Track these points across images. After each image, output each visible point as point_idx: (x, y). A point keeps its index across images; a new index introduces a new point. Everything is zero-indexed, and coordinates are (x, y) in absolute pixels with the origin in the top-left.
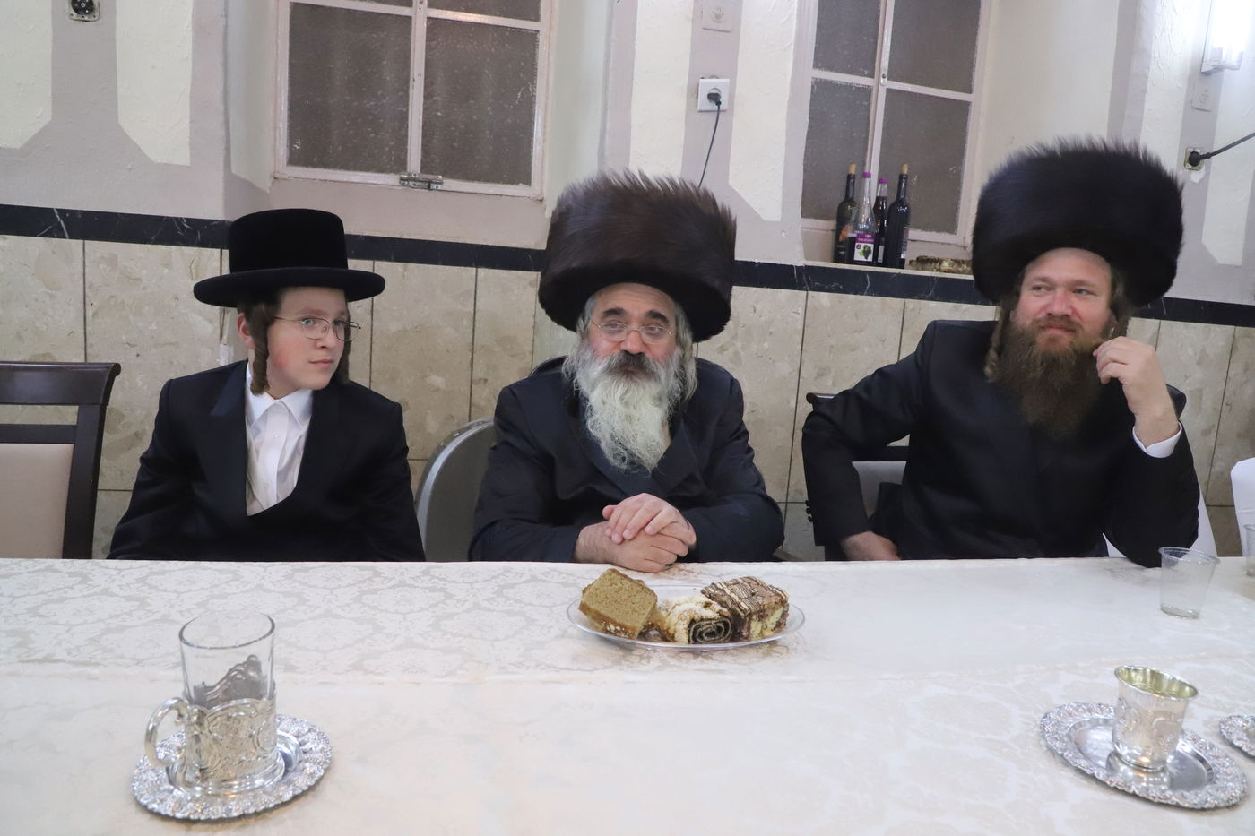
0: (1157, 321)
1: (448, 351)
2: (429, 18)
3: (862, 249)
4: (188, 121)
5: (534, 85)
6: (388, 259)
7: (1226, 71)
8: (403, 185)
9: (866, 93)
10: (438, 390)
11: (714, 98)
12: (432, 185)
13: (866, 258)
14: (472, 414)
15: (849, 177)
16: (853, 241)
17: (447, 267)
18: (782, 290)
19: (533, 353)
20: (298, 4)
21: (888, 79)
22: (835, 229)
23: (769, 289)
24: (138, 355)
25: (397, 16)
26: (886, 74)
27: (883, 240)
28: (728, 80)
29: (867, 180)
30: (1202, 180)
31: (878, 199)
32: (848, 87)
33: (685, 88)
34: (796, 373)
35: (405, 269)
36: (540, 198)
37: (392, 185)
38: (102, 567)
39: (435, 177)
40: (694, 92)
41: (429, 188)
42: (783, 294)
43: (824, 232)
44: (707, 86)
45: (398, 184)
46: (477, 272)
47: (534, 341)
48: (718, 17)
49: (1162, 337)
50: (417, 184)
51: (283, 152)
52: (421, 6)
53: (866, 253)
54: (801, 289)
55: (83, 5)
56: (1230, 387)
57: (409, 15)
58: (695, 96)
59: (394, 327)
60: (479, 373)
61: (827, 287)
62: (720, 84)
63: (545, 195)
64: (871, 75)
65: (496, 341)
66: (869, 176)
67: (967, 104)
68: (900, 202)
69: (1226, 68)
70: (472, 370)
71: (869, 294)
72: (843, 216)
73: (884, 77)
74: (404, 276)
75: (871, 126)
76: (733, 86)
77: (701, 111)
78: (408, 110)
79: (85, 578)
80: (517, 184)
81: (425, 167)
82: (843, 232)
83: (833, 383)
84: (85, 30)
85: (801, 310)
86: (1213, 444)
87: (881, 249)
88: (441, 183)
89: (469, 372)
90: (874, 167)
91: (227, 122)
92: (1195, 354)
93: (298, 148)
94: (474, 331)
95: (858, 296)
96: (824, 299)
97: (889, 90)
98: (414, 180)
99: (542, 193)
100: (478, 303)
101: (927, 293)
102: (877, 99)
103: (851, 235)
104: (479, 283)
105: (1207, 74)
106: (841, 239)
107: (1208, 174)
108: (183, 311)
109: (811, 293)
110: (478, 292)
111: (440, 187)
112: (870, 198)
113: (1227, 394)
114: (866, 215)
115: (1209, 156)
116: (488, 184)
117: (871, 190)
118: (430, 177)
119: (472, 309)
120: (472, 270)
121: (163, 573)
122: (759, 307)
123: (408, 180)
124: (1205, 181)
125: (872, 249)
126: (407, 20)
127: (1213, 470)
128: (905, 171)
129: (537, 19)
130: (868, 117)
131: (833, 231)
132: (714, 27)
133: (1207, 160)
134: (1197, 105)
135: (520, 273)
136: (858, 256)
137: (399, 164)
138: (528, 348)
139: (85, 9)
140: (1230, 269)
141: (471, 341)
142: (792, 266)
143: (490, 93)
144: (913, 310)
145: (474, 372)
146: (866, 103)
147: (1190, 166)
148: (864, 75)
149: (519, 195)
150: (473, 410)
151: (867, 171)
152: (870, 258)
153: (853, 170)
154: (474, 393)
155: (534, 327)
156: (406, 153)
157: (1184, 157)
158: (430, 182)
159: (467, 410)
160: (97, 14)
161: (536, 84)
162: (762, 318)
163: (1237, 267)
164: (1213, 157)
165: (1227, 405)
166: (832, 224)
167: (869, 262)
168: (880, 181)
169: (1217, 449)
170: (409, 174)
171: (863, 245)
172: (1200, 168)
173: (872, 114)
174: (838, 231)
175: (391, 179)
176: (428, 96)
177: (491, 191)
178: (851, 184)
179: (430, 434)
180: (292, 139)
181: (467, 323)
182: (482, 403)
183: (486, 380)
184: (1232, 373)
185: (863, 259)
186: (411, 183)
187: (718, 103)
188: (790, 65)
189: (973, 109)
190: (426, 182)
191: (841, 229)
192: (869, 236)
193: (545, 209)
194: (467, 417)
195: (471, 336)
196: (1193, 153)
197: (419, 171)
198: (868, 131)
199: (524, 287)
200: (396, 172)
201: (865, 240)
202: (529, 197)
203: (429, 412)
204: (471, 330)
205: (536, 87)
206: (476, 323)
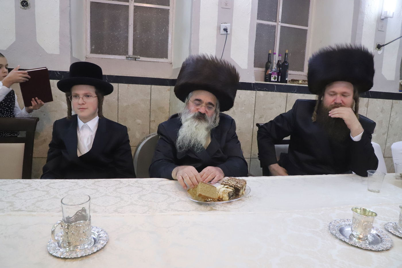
0: (368, 98)
1: (142, 112)
2: (134, 6)
4: (59, 40)
5: (168, 27)
6: (123, 83)
7: (389, 18)
8: (127, 59)
9: (274, 27)
10: (139, 124)
11: (226, 30)
13: (275, 80)
14: (150, 132)
15: (269, 54)
16: (270, 75)
17: (142, 85)
18: (248, 91)
19: (169, 112)
20: (92, 2)
21: (281, 23)
22: (265, 71)
23: (244, 90)
24: (44, 115)
25: (124, 5)
26: (280, 21)
27: (280, 74)
28: (230, 24)
29: (275, 55)
30: (381, 53)
31: (278, 61)
32: (268, 25)
33: (216, 27)
34: (253, 117)
35: (128, 86)
38: (35, 182)
40: (219, 28)
41: (135, 60)
42: (249, 92)
43: (261, 72)
44: (223, 26)
45: (125, 59)
47: (169, 108)
48: (226, 4)
49: (369, 104)
50: (132, 59)
51: (89, 49)
52: (132, 2)
53: (275, 78)
54: (254, 90)
55: (25, 4)
56: (391, 119)
57: (128, 5)
58: (219, 29)
59: (125, 104)
60: (152, 119)
61: (262, 89)
62: (228, 25)
63: (172, 62)
64: (276, 22)
65: (158, 108)
66: (275, 54)
67: (306, 30)
68: (285, 62)
69: (389, 17)
71: (276, 92)
72: (267, 67)
73: (280, 22)
74: (128, 88)
75: (276, 37)
76: (231, 26)
77: (221, 34)
78: (128, 35)
79: (30, 185)
80: (164, 58)
81: (134, 53)
83: (265, 120)
84: (25, 12)
85: (254, 97)
86: (386, 138)
87: (280, 77)
88: (139, 58)
89: (149, 118)
90: (277, 51)
91: (71, 40)
92: (380, 109)
93: (93, 48)
94: (150, 106)
95: (272, 92)
96: (261, 93)
97: (281, 26)
98: (131, 57)
100: (151, 96)
101: (294, 91)
102: (277, 29)
103: (270, 73)
104: (152, 90)
105: (383, 19)
106: (267, 74)
107: (383, 51)
108: (59, 101)
109: (257, 91)
110: (152, 93)
111: (139, 60)
112: (276, 61)
113: (390, 122)
114: (275, 67)
115: (383, 46)
116: (154, 59)
117: (276, 58)
118: (136, 56)
119: (150, 98)
120: (150, 86)
121: (54, 183)
122: (241, 96)
123: (129, 57)
124: (382, 53)
125: (277, 77)
126: (128, 7)
127: (386, 146)
128: (287, 52)
129: (169, 5)
130: (275, 35)
131: (264, 71)
132: (225, 8)
133: (383, 47)
134: (380, 29)
135: (165, 87)
136: (272, 79)
137: (126, 53)
138: (168, 110)
139: (25, 5)
140: (391, 82)
141: (149, 109)
142: (251, 83)
143: (154, 29)
144: (290, 96)
146: (274, 31)
147: (378, 49)
148: (273, 21)
149: (164, 62)
150: (150, 130)
151: (275, 52)
152: (276, 80)
153: (270, 52)
154: (151, 125)
155: (170, 104)
156: (128, 49)
157: (375, 46)
158: (136, 58)
159: (149, 130)
160: (29, 7)
162: (242, 100)
163: (393, 81)
164: (385, 46)
165: (390, 125)
166: (264, 69)
168: (279, 55)
169: (387, 139)
170: (129, 56)
171: (274, 76)
172: (381, 50)
173: (276, 34)
174: (266, 71)
175: (123, 57)
176: (135, 30)
177: (155, 61)
178: (270, 57)
179: (137, 138)
180: (91, 45)
181: (148, 103)
182: (153, 128)
184: (392, 115)
185: (274, 80)
186: (130, 59)
187: (227, 32)
188: (249, 19)
189: (308, 32)
190: (134, 58)
191: (267, 71)
192: (275, 73)
193: (172, 66)
194: (149, 133)
195: (150, 107)
196: (379, 45)
197: (132, 55)
198: (275, 39)
199: (166, 91)
200: (125, 55)
201: (275, 74)
202: (167, 62)
203: (137, 131)
204: (150, 105)
205: (169, 27)
206: (151, 103)
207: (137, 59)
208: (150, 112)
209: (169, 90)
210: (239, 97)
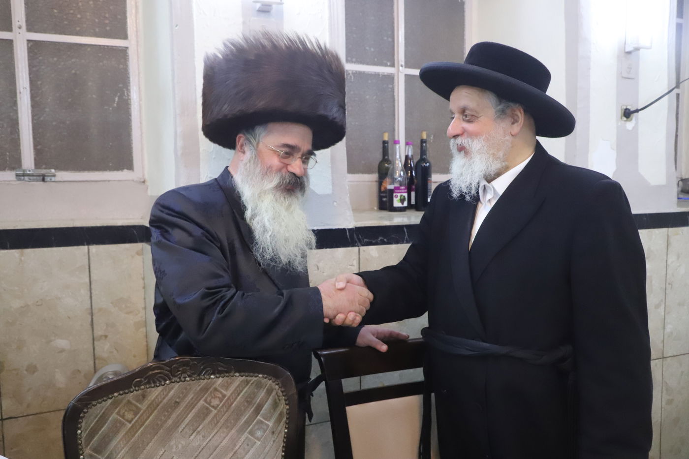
1: (69, 317)
2: (29, 41)
3: (399, 198)
5: (128, 90)
7: (641, 50)
8: (20, 180)
9: (390, 78)
10: (63, 350)
12: (46, 178)
13: (403, 204)
14: (96, 366)
15: (384, 142)
16: (391, 192)
17: (61, 249)
18: (339, 249)
19: (145, 308)
21: (406, 67)
22: (378, 180)
23: (328, 249)
26: (403, 64)
27: (414, 187)
29: (397, 146)
30: (634, 128)
31: (407, 157)
32: (376, 75)
35: (22, 255)
36: (142, 180)
37: (9, 181)
39: (48, 171)
41: (43, 180)
42: (340, 252)
43: (370, 183)
45: (15, 179)
46: (89, 250)
47: (145, 299)
50: (31, 178)
52: (20, 31)
53: (402, 201)
54: (353, 246)
56: (670, 272)
57: (10, 38)
59: (16, 304)
60: (98, 332)
61: (374, 242)
63: (146, 177)
64: (393, 65)
65: (112, 303)
66: (396, 142)
68: (422, 160)
69: (643, 48)
70: (93, 330)
71: (408, 242)
72: (384, 173)
73: (402, 66)
74: (21, 260)
75: (396, 102)
78: (18, 117)
80: (121, 170)
81: (38, 164)
82: (383, 184)
85: (356, 262)
86: (663, 314)
87: (413, 194)
88: (54, 176)
89: (90, 332)
90: (401, 135)
94: (91, 297)
95: (399, 245)
96: (373, 251)
97: (406, 76)
98: (29, 175)
99: (144, 175)
100: (92, 275)
102: (398, 82)
103: (391, 187)
104: (92, 258)
105: (629, 53)
106: (383, 189)
107: (637, 123)
109: (362, 248)
110: (91, 265)
111: (53, 179)
112: (401, 161)
113: (668, 277)
114: (399, 173)
115: (637, 111)
116: (97, 173)
117: (401, 152)
118: (43, 171)
119: (87, 280)
120: (84, 248)
122: (321, 265)
123: (24, 175)
124: (636, 128)
125: (406, 197)
126: (10, 43)
127: (665, 332)
128: (425, 137)
129: (125, 37)
130: (393, 96)
131: (376, 181)
133: (635, 114)
134: (625, 75)
135: (128, 245)
136: (397, 203)
137: (14, 163)
138: (141, 304)
140: (659, 188)
141: (89, 306)
142: (344, 230)
145: (95, 331)
146: (391, 86)
147: (625, 119)
148: (386, 65)
149: (124, 179)
150: (97, 362)
151: (396, 139)
152: (406, 204)
153: (386, 138)
154: (96, 348)
155: (144, 288)
156: (21, 153)
157: (620, 113)
158: (44, 176)
159: (92, 363)
161: (130, 90)
162: (325, 274)
163: (664, 186)
164: (640, 112)
165: (669, 284)
166: (375, 177)
167: (405, 207)
168: (407, 144)
169: (666, 317)
170: (24, 171)
171: (399, 195)
172: (631, 120)
173: (396, 94)
174: (380, 182)
175: (9, 176)
176: (36, 105)
177: (100, 178)
178: (386, 149)
179: (59, 389)
181: (84, 292)
182: (105, 355)
183: (106, 337)
184: (669, 262)
185: (400, 205)
186: (26, 178)
190: (39, 176)
191: (382, 182)
192: (403, 188)
193: (147, 188)
194: (93, 370)
195: (89, 302)
196: (626, 109)
197: (33, 167)
198: (394, 106)
199: (133, 257)
200: (12, 169)
201: (400, 191)
202: (133, 180)
203: (57, 370)
204: (88, 297)
205: (130, 92)
206: (93, 291)
207: (48, 179)
208: (92, 316)
209: (140, 253)
210: (318, 269)
